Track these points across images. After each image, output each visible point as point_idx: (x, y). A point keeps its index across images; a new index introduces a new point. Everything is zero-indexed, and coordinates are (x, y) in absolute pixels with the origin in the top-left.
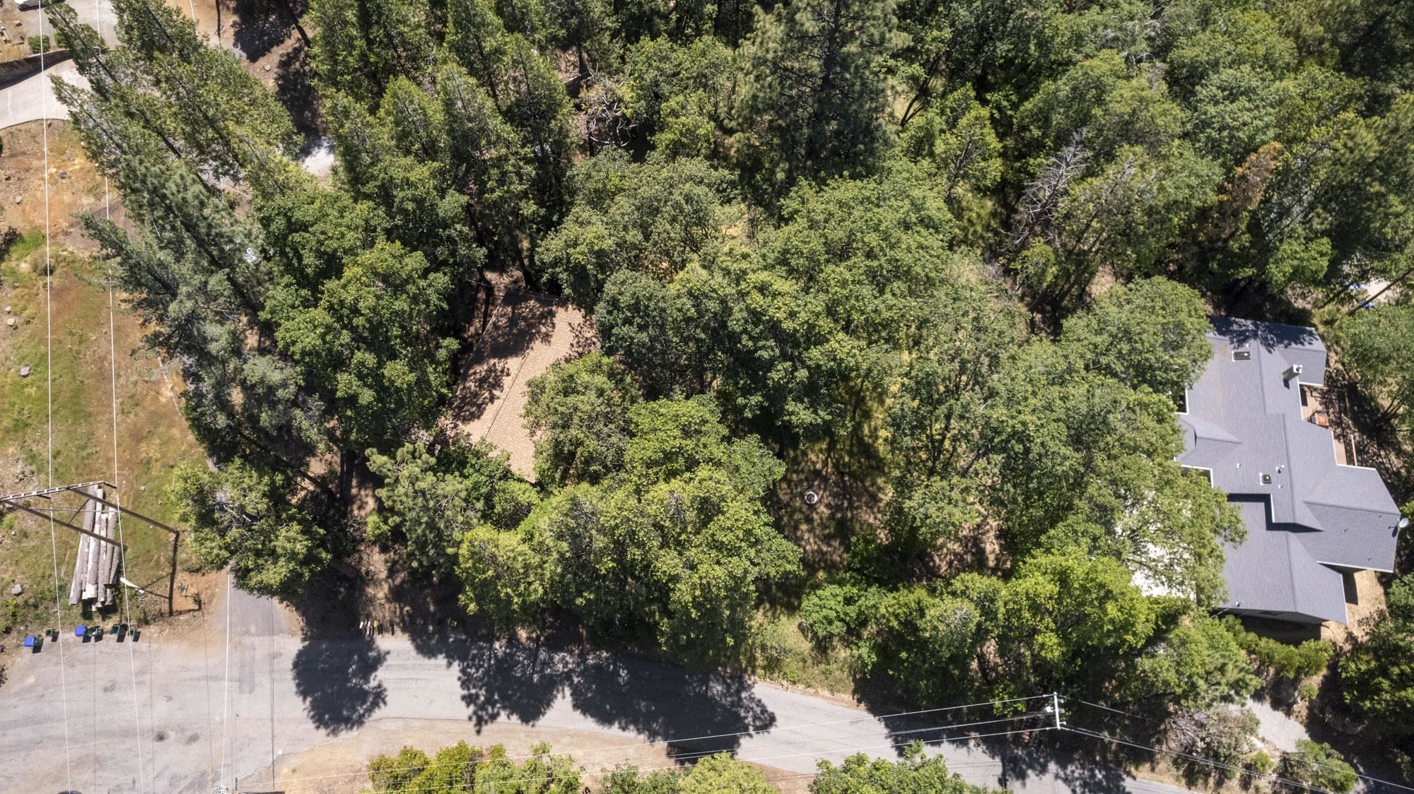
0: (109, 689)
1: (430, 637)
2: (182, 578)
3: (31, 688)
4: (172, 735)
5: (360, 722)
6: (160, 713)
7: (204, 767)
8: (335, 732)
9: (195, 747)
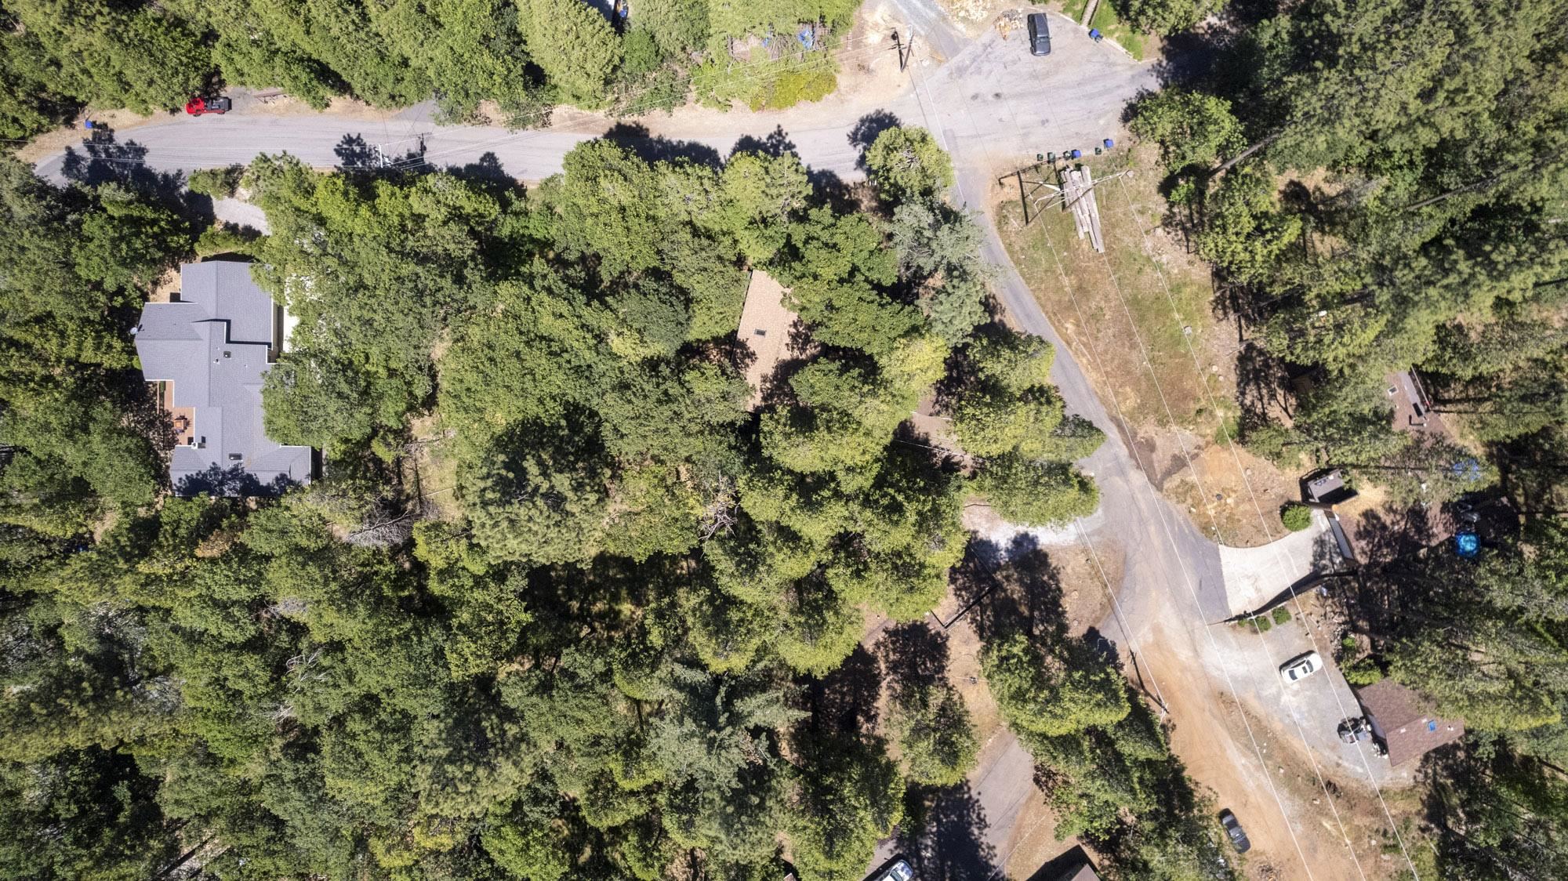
0: (1044, 122)
1: (828, 184)
2: (1016, 196)
3: (1099, 117)
4: (990, 98)
5: (863, 121)
6: (1004, 110)
7: (960, 81)
8: (878, 112)
9: (971, 92)
